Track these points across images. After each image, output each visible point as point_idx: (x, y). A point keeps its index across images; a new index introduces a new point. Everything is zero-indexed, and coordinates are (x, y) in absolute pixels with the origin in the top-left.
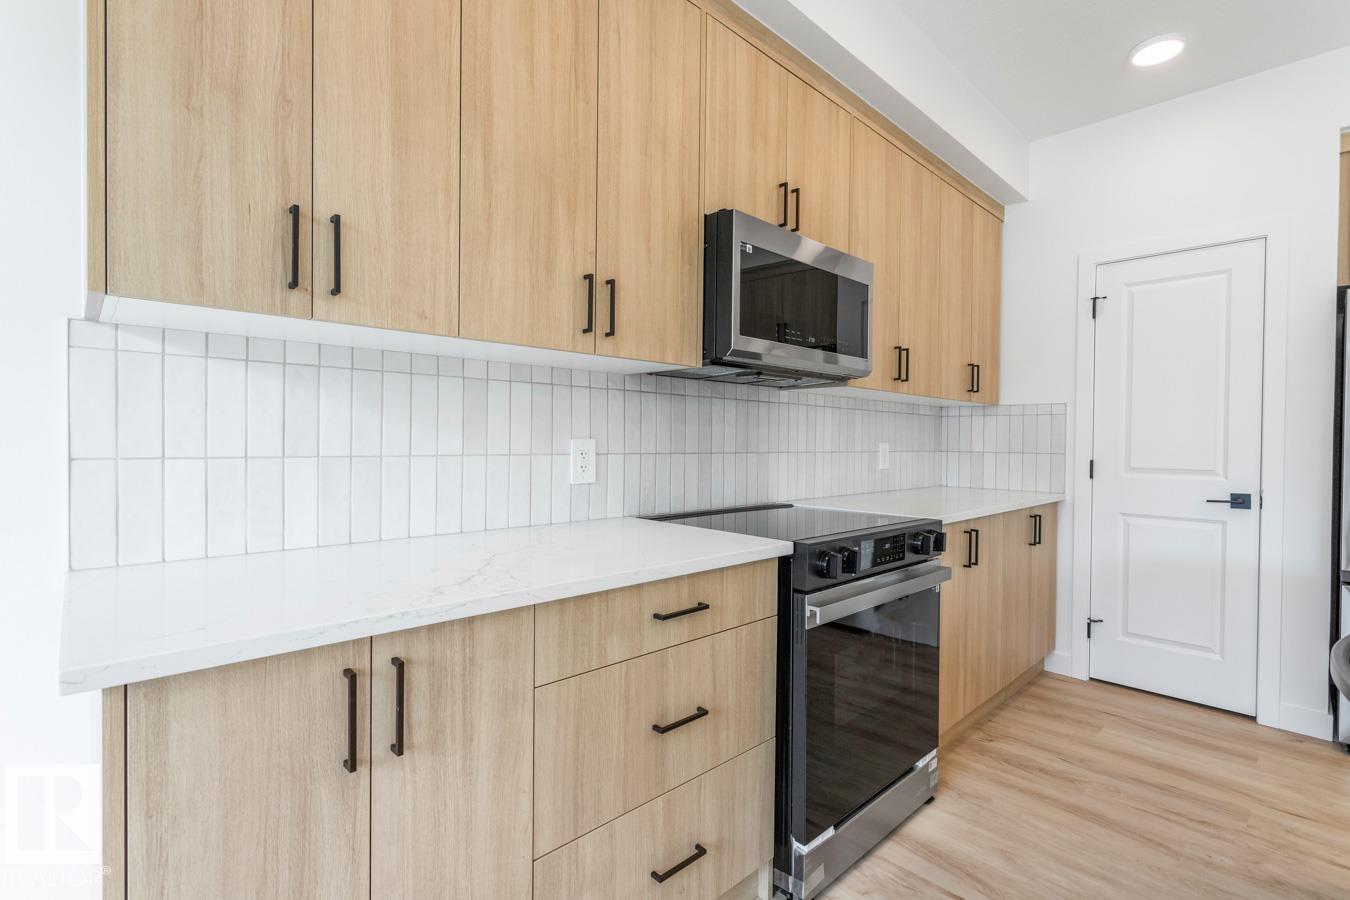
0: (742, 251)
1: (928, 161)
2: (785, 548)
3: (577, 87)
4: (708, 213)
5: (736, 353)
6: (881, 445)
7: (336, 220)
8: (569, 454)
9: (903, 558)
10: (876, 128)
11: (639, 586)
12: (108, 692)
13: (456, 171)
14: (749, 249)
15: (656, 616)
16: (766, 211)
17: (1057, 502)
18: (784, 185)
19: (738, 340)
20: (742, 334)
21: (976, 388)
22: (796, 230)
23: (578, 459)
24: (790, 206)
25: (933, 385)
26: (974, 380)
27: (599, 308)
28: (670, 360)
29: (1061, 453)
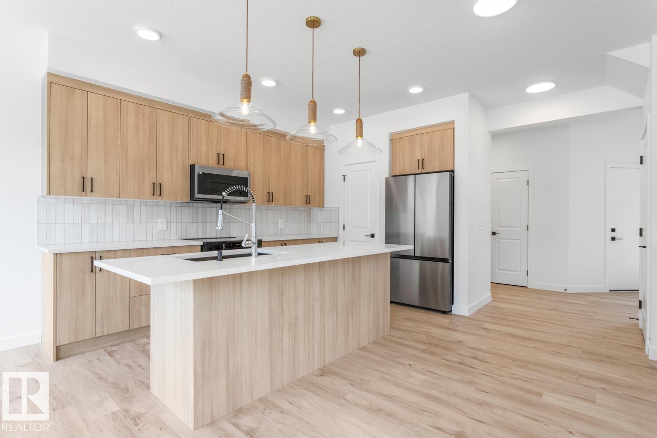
0: (198, 174)
2: (202, 244)
3: (150, 141)
4: (191, 164)
5: (196, 198)
6: (279, 220)
7: (92, 178)
8: (158, 223)
11: (157, 248)
12: (54, 254)
13: (119, 167)
14: (201, 173)
15: (162, 255)
16: (212, 161)
17: (336, 237)
18: (219, 154)
19: (197, 195)
20: (198, 194)
21: (308, 202)
22: (223, 164)
23: (161, 224)
24: (221, 158)
25: (287, 202)
26: (308, 200)
27: (157, 190)
28: (179, 201)
29: (337, 222)
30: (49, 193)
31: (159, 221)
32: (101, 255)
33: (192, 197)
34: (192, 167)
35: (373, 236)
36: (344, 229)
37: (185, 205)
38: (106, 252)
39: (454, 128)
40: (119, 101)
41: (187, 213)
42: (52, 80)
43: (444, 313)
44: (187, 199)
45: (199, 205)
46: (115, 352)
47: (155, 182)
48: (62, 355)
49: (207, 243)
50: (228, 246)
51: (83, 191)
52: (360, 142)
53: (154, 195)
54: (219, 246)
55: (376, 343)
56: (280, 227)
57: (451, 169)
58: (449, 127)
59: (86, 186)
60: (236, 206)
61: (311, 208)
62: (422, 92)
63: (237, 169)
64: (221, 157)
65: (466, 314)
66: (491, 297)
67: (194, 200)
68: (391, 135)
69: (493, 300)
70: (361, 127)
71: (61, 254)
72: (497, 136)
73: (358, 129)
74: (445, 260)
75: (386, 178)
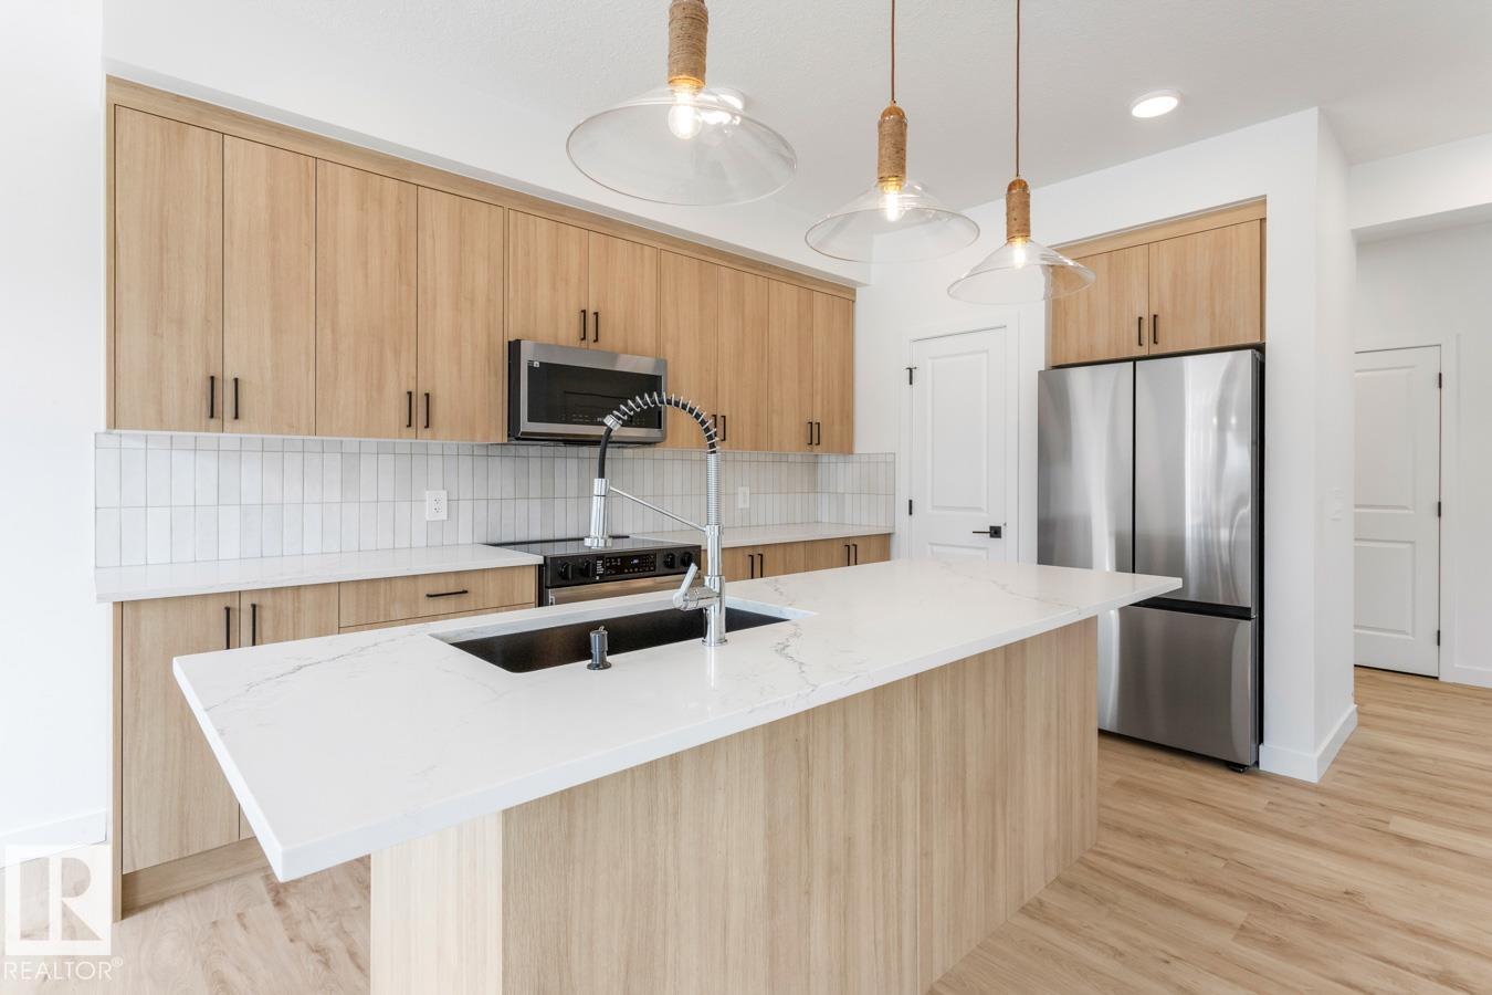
0: (529, 367)
1: (752, 267)
2: (539, 560)
3: (400, 276)
4: (511, 340)
5: (523, 433)
6: (740, 488)
7: (236, 380)
8: (425, 501)
9: (654, 570)
10: (686, 252)
11: (415, 576)
12: (115, 603)
13: (313, 348)
14: (536, 364)
15: (429, 596)
16: (567, 332)
17: (889, 534)
18: (584, 311)
19: (526, 426)
20: (529, 421)
21: (815, 441)
22: (596, 340)
23: (433, 505)
24: (590, 324)
25: (762, 442)
26: (814, 435)
27: (419, 411)
28: (479, 440)
29: (892, 494)
30: (114, 422)
31: (429, 495)
32: (256, 602)
33: (513, 432)
34: (514, 348)
35: (995, 532)
36: (911, 513)
37: (497, 451)
38: (269, 594)
39: (1263, 221)
40: (311, 162)
41: (502, 473)
42: (121, 98)
43: (1236, 767)
44: (500, 435)
45: (534, 450)
46: (292, 890)
47: (412, 389)
48: (142, 898)
49: (554, 559)
50: (611, 567)
51: (212, 416)
52: (1017, 255)
53: (410, 425)
54: (588, 566)
55: (1070, 886)
56: (741, 505)
57: (1257, 341)
58: (1254, 215)
59: (220, 401)
60: (628, 452)
61: (817, 455)
62: (1174, 111)
63: (634, 353)
64: (591, 319)
66: (1356, 715)
67: (518, 439)
69: (1361, 724)
70: (1026, 205)
71: (136, 603)
72: (1372, 244)
73: (1014, 214)
74: (1241, 613)
75: (1040, 372)
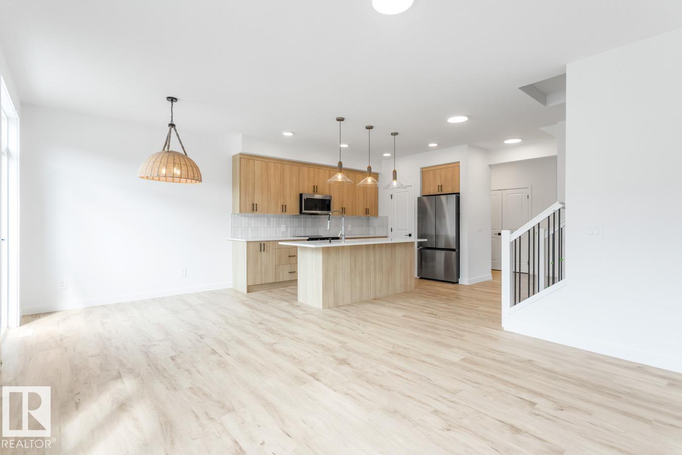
0: (304, 199)
1: (352, 171)
3: (281, 182)
4: (300, 193)
5: (303, 213)
6: (349, 225)
7: (256, 204)
13: (267, 197)
16: (311, 190)
17: (387, 236)
20: (304, 210)
22: (317, 192)
23: (283, 228)
24: (315, 189)
25: (354, 214)
26: (367, 212)
27: (284, 209)
28: (294, 214)
29: (387, 226)
30: (240, 212)
31: (282, 226)
32: (264, 243)
33: (301, 212)
34: (301, 195)
35: (410, 236)
36: (392, 231)
37: (297, 217)
39: (459, 166)
42: (241, 156)
43: (453, 283)
44: (298, 213)
47: (283, 204)
51: (253, 211)
52: (395, 183)
53: (282, 212)
55: (405, 292)
56: (349, 229)
57: (458, 192)
58: (457, 165)
59: (254, 208)
60: (322, 216)
61: (369, 217)
62: (437, 146)
64: (315, 187)
65: (467, 284)
66: (491, 277)
67: (301, 214)
68: (422, 169)
70: (396, 174)
71: (249, 242)
73: (394, 177)
74: (454, 250)
75: (418, 198)
